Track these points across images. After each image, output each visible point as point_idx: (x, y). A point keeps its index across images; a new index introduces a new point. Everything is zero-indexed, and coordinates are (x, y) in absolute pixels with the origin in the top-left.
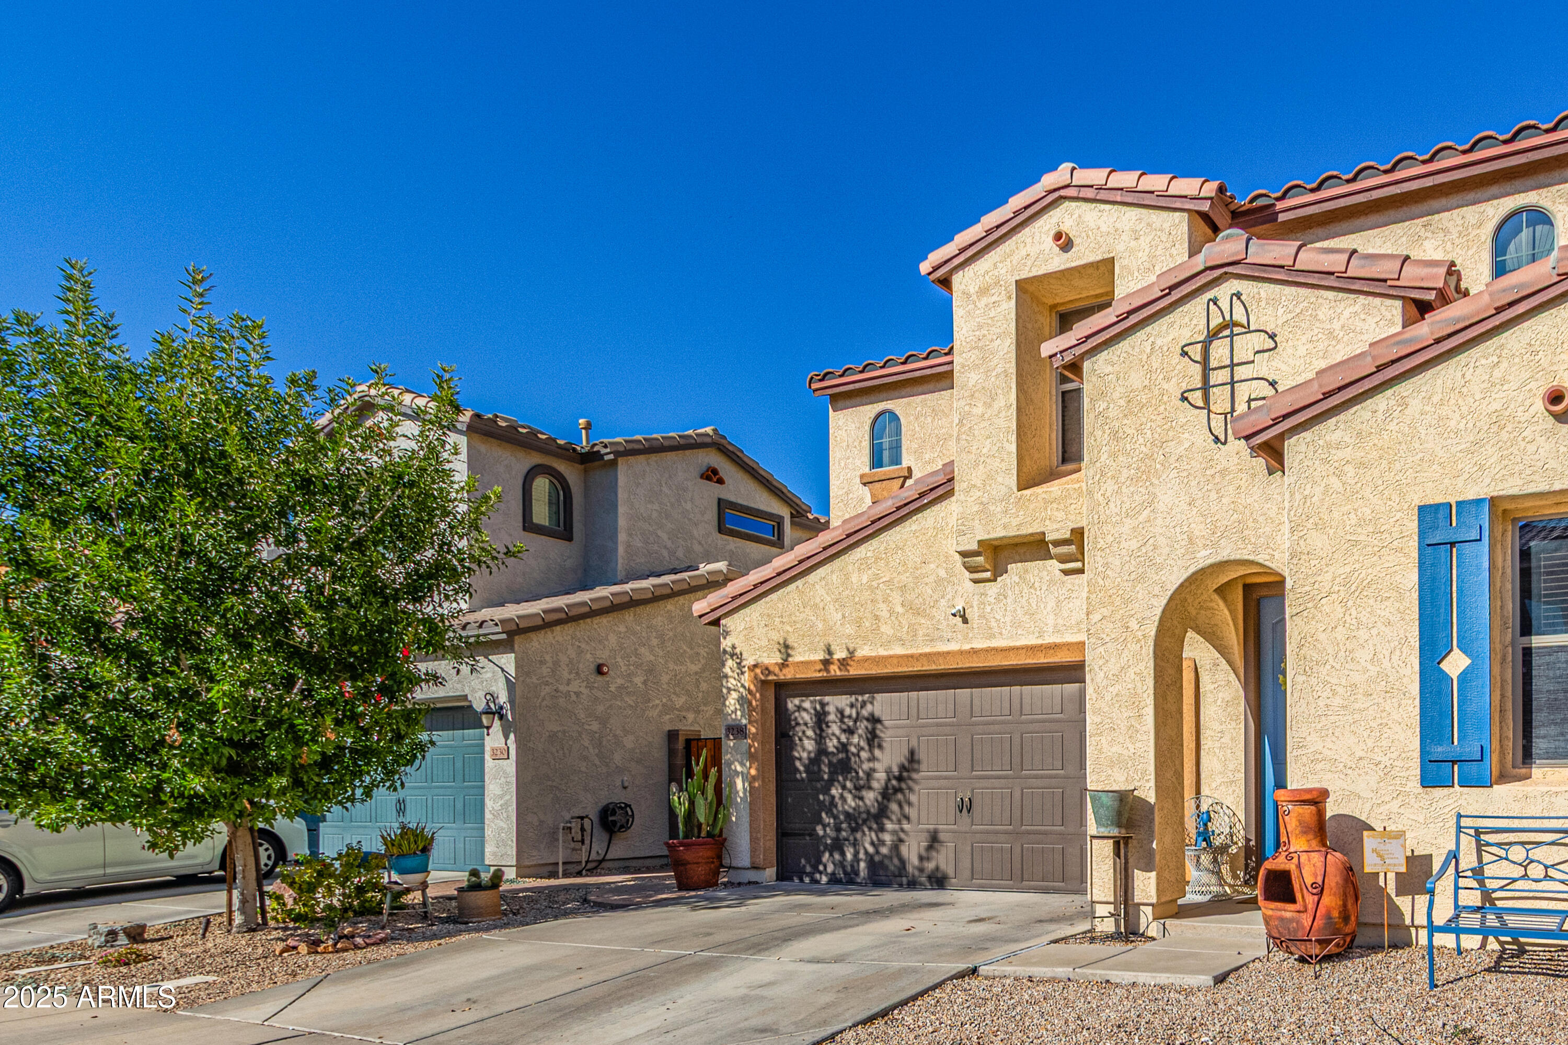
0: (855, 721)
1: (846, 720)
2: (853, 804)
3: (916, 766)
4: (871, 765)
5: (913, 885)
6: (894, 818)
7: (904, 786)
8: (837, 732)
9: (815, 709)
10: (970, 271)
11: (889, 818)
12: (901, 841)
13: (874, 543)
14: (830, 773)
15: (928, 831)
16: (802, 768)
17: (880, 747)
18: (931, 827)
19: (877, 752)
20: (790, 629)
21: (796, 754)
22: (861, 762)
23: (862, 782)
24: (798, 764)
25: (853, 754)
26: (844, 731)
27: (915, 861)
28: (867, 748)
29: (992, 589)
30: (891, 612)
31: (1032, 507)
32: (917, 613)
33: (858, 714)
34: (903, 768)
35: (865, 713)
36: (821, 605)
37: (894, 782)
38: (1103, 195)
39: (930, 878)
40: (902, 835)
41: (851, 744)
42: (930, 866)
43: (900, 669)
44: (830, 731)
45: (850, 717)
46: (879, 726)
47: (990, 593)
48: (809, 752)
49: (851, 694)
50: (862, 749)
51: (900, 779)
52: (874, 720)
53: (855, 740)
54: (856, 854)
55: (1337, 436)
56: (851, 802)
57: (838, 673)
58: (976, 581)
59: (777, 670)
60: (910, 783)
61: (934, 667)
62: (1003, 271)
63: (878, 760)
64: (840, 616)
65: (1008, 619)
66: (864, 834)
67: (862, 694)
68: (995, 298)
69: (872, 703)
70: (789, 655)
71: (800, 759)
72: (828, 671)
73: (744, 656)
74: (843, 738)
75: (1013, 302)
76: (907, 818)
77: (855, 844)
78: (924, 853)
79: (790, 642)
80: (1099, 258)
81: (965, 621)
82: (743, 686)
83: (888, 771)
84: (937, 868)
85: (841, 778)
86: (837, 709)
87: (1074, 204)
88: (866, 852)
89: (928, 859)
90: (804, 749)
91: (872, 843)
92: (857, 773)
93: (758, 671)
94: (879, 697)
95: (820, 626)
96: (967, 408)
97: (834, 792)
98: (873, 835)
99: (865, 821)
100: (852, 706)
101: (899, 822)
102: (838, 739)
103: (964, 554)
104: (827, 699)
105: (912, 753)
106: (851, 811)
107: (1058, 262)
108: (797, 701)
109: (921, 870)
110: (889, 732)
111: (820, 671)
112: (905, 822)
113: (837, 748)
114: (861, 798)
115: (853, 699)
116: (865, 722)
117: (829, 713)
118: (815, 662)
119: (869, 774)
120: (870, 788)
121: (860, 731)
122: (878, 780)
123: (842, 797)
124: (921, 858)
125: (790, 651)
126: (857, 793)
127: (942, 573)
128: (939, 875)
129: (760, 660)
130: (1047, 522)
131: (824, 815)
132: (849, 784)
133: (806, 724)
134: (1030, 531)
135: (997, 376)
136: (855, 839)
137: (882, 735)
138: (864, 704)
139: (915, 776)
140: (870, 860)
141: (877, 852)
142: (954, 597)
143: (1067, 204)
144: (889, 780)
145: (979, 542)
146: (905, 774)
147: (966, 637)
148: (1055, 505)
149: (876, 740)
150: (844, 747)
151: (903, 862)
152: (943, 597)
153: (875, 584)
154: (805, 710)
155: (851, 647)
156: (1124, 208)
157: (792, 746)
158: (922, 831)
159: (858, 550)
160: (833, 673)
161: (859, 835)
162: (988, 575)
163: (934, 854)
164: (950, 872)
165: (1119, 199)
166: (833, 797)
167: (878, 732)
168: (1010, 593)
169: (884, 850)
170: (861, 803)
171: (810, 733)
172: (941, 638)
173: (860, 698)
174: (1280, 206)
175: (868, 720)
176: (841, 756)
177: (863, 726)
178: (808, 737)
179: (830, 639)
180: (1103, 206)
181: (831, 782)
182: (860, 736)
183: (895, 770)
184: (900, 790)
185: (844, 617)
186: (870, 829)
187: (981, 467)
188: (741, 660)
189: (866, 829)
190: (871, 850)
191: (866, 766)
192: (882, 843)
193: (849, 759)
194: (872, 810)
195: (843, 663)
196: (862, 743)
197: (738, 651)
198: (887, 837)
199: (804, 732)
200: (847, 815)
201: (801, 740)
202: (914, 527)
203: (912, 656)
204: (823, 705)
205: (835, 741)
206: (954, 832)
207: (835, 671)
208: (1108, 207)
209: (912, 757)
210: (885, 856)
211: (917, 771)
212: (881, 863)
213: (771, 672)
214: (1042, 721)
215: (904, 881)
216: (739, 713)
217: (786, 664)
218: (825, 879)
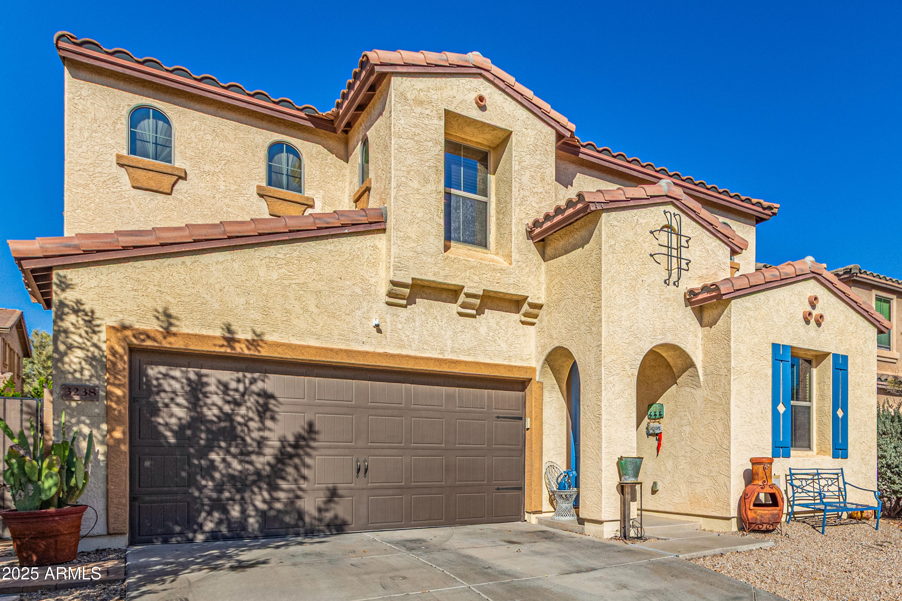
0: (243, 395)
1: (231, 393)
2: (239, 467)
3: (313, 436)
4: (261, 433)
5: (311, 532)
6: (290, 478)
7: (301, 452)
8: (220, 402)
9: (188, 379)
10: (407, 82)
11: (284, 479)
12: (298, 497)
13: (286, 248)
14: (207, 440)
15: (328, 489)
16: (168, 434)
17: (273, 418)
18: (330, 486)
19: (269, 423)
20: (172, 300)
21: (161, 420)
22: (249, 430)
23: (250, 449)
24: (162, 429)
25: (239, 424)
26: (229, 402)
27: (315, 514)
28: (257, 418)
29: (403, 313)
30: (305, 310)
31: (455, 266)
32: (333, 316)
33: (246, 389)
34: (299, 437)
35: (255, 388)
36: (218, 286)
37: (289, 449)
38: (509, 90)
39: (328, 526)
40: (300, 493)
41: (238, 414)
42: (329, 515)
43: (318, 359)
44: (209, 401)
45: (236, 390)
46: (272, 401)
47: (401, 315)
48: (180, 419)
49: (238, 371)
50: (251, 419)
51: (296, 446)
52: (266, 395)
53: (243, 411)
54: (243, 511)
55: (748, 304)
56: (236, 465)
57: (246, 352)
58: (388, 304)
59: (159, 337)
60: (308, 450)
61: (353, 361)
62: (435, 97)
63: (270, 430)
64: (242, 300)
65: (416, 337)
66: (253, 493)
67: (252, 372)
68: (427, 112)
69: (263, 381)
70: (171, 324)
71: (167, 424)
72: (233, 348)
73: (98, 315)
74: (227, 408)
75: (442, 123)
76: (304, 478)
77: (243, 502)
78: (323, 506)
79: (172, 311)
80: (503, 126)
81: (379, 331)
82: (95, 346)
83: (283, 440)
84: (336, 517)
85: (223, 444)
86: (220, 382)
87: (487, 84)
88: (256, 509)
89: (327, 510)
90: (172, 415)
91: (264, 501)
92: (243, 440)
93: (129, 333)
94: (271, 376)
95: (216, 306)
96: (403, 179)
97: (213, 456)
98: (266, 495)
99: (254, 482)
100: (239, 381)
101: (296, 481)
102: (220, 409)
103: (394, 283)
104: (204, 371)
105: (311, 425)
106: (236, 473)
107: (474, 113)
108: (163, 369)
109: (320, 520)
110: (281, 408)
111: (222, 346)
112: (301, 481)
113: (218, 417)
114: (251, 463)
115: (240, 375)
116: (255, 397)
117: (207, 384)
118: (214, 338)
119: (261, 443)
120: (260, 453)
121: (249, 404)
122: (273, 447)
123: (224, 460)
124: (320, 510)
125: (173, 321)
126: (243, 458)
127: (358, 290)
128: (338, 522)
129: (127, 323)
130: (467, 280)
131: (199, 478)
132: (233, 450)
133: (174, 392)
134: (454, 282)
135: (429, 167)
136: (243, 498)
137: (276, 409)
138: (253, 381)
139: (313, 444)
140: (263, 514)
141: (271, 508)
142: (368, 311)
143: (482, 80)
144: (284, 447)
145: (413, 279)
146: (302, 443)
147: (379, 343)
148: (472, 270)
149: (268, 414)
150: (229, 417)
151: (300, 515)
152: (358, 309)
153: (286, 282)
154: (173, 378)
155: (258, 331)
156: (519, 106)
157: (155, 411)
158: (319, 489)
159: (266, 249)
160: (238, 350)
161: (247, 495)
162: (404, 302)
163: (332, 505)
164: (348, 518)
165: (519, 99)
166: (212, 461)
167: (271, 406)
168: (417, 319)
169: (278, 506)
170: (247, 466)
171: (180, 400)
172: (357, 341)
173: (249, 375)
174: (582, 150)
175: (259, 395)
176: (223, 424)
177: (251, 401)
178: (178, 405)
179: (230, 320)
180: (506, 97)
181: (210, 447)
182: (248, 408)
183: (291, 439)
184: (298, 455)
185: (247, 303)
186: (260, 488)
187: (416, 226)
188: (92, 318)
189: (256, 490)
190: (261, 506)
191: (256, 435)
192: (278, 500)
193: (233, 428)
194: (264, 473)
195: (252, 343)
196: (251, 414)
197: (87, 308)
198: (282, 495)
199: (172, 399)
200: (232, 477)
201: (167, 406)
202: (329, 247)
203: (331, 350)
204: (200, 376)
205: (216, 411)
206: (351, 489)
207: (241, 349)
208: (509, 99)
209: (311, 429)
210: (279, 511)
211: (314, 440)
212: (275, 517)
213: (148, 337)
214: (426, 410)
215: (302, 530)
216: (87, 373)
217: (168, 333)
218: (200, 537)
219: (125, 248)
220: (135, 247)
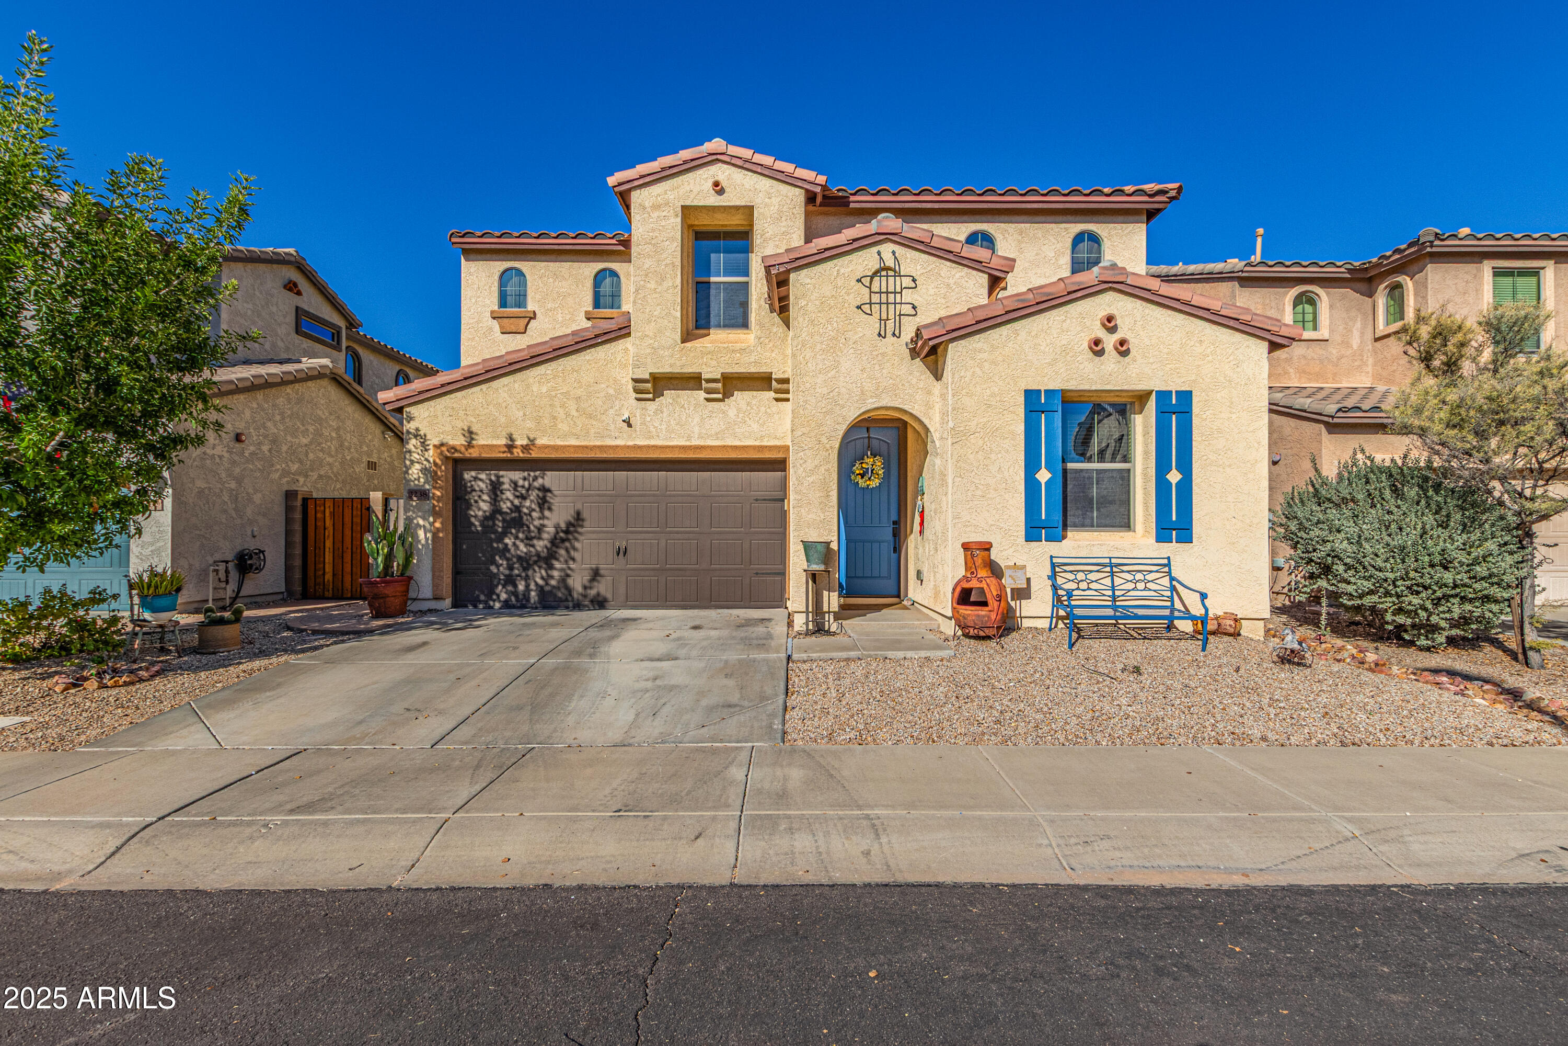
0: (528, 490)
1: (519, 489)
2: (525, 550)
3: (581, 523)
4: (541, 522)
5: (578, 606)
6: (562, 559)
7: (570, 537)
8: (511, 497)
9: (490, 480)
10: (645, 192)
11: (557, 559)
12: (568, 576)
13: (553, 365)
14: (503, 527)
15: (592, 569)
16: (477, 523)
17: (550, 509)
18: (594, 566)
19: (547, 513)
20: (474, 420)
21: (472, 513)
22: (532, 519)
23: (533, 534)
24: (473, 520)
25: (525, 514)
26: (517, 497)
27: (580, 589)
28: (538, 509)
29: (652, 406)
30: (568, 415)
31: (692, 355)
32: (590, 416)
33: (530, 485)
34: (569, 524)
35: (536, 484)
36: (504, 405)
37: (562, 535)
38: (746, 165)
39: (592, 601)
40: (569, 572)
41: (524, 506)
42: (593, 592)
43: (576, 456)
44: (504, 497)
45: (523, 487)
46: (549, 494)
47: (650, 408)
48: (485, 512)
49: (524, 471)
50: (534, 510)
51: (567, 532)
52: (545, 490)
53: (528, 503)
54: (527, 586)
56: (522, 547)
57: (521, 455)
58: (638, 399)
59: (463, 449)
60: (576, 535)
61: (605, 456)
62: (672, 197)
63: (547, 518)
64: (521, 413)
65: (664, 427)
66: (535, 571)
67: (535, 471)
68: (663, 214)
69: (543, 478)
70: (472, 439)
71: (476, 516)
72: (512, 453)
73: (428, 437)
74: (516, 502)
75: (679, 220)
76: (573, 559)
77: (527, 578)
78: (587, 584)
79: (474, 429)
80: (743, 204)
81: (630, 425)
82: (427, 460)
83: (557, 527)
84: (598, 594)
85: (513, 531)
86: (511, 481)
87: (725, 166)
88: (537, 584)
89: (591, 588)
90: (479, 509)
91: (542, 578)
92: (528, 527)
93: (444, 449)
94: (548, 473)
95: (503, 420)
96: (642, 283)
97: (507, 541)
98: (543, 572)
99: (535, 562)
100: (525, 479)
101: (566, 562)
102: (512, 502)
103: (636, 381)
104: (501, 473)
105: (578, 513)
106: (523, 555)
107: (712, 200)
108: (473, 473)
109: (585, 596)
110: (557, 499)
111: (504, 452)
112: (571, 562)
113: (510, 509)
114: (533, 546)
115: (526, 474)
116: (537, 491)
117: (503, 483)
118: (499, 446)
119: (540, 529)
120: (540, 538)
121: (532, 498)
122: (548, 533)
123: (514, 544)
124: (585, 588)
125: (473, 436)
126: (528, 542)
127: (611, 391)
128: (600, 599)
129: (445, 441)
130: (704, 366)
131: (497, 558)
132: (521, 535)
133: (481, 491)
134: (690, 371)
135: (666, 265)
136: (527, 576)
137: (552, 501)
138: (535, 479)
139: (580, 530)
140: (540, 589)
141: (547, 584)
142: (620, 409)
143: (720, 164)
144: (557, 533)
145: (650, 374)
146: (572, 529)
147: (630, 436)
148: (709, 356)
149: (546, 505)
150: (517, 509)
151: (569, 590)
152: (612, 407)
153: (553, 393)
154: (481, 480)
155: (532, 437)
157: (469, 506)
158: (585, 569)
159: (539, 368)
160: (516, 454)
161: (530, 572)
162: (651, 396)
163: (596, 584)
164: (609, 596)
165: (759, 171)
166: (506, 545)
167: (548, 499)
168: (665, 409)
169: (553, 582)
170: (532, 549)
171: (485, 497)
172: (610, 436)
173: (532, 474)
174: (853, 198)
175: (539, 489)
176: (513, 515)
177: (534, 494)
178: (483, 501)
179: (512, 430)
180: (745, 172)
181: (505, 534)
182: (532, 501)
183: (563, 526)
184: (568, 540)
185: (525, 415)
186: (540, 567)
187: (653, 324)
188: (425, 440)
189: (537, 568)
190: (540, 582)
191: (537, 523)
192: (552, 577)
193: (521, 518)
194: (542, 555)
195: (525, 448)
196: (533, 506)
197: (422, 433)
198: (556, 574)
199: (480, 497)
200: (520, 558)
201: (476, 502)
202: (587, 357)
203: (586, 447)
204: (498, 477)
205: (509, 504)
206: (612, 569)
207: (518, 453)
209: (578, 517)
210: (554, 587)
211: (582, 526)
212: (550, 592)
213: (456, 450)
214: (682, 496)
215: (571, 604)
216: (422, 480)
217: (469, 445)
218: (497, 605)
219: (442, 386)
220: (449, 384)
